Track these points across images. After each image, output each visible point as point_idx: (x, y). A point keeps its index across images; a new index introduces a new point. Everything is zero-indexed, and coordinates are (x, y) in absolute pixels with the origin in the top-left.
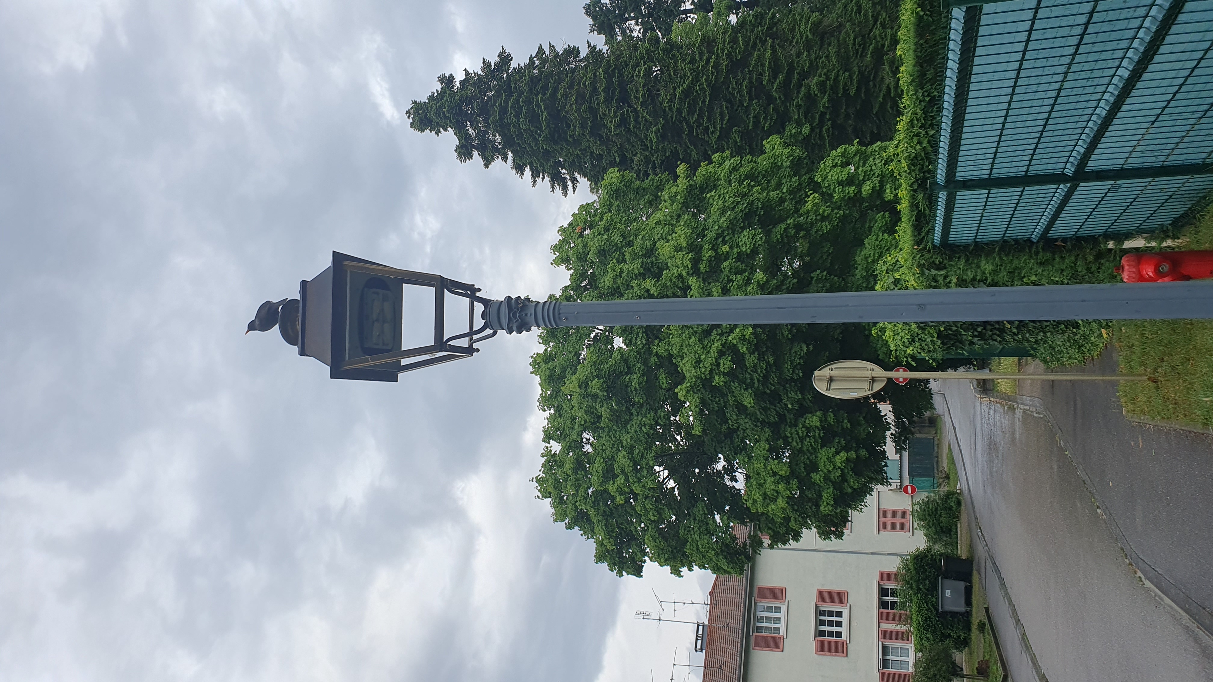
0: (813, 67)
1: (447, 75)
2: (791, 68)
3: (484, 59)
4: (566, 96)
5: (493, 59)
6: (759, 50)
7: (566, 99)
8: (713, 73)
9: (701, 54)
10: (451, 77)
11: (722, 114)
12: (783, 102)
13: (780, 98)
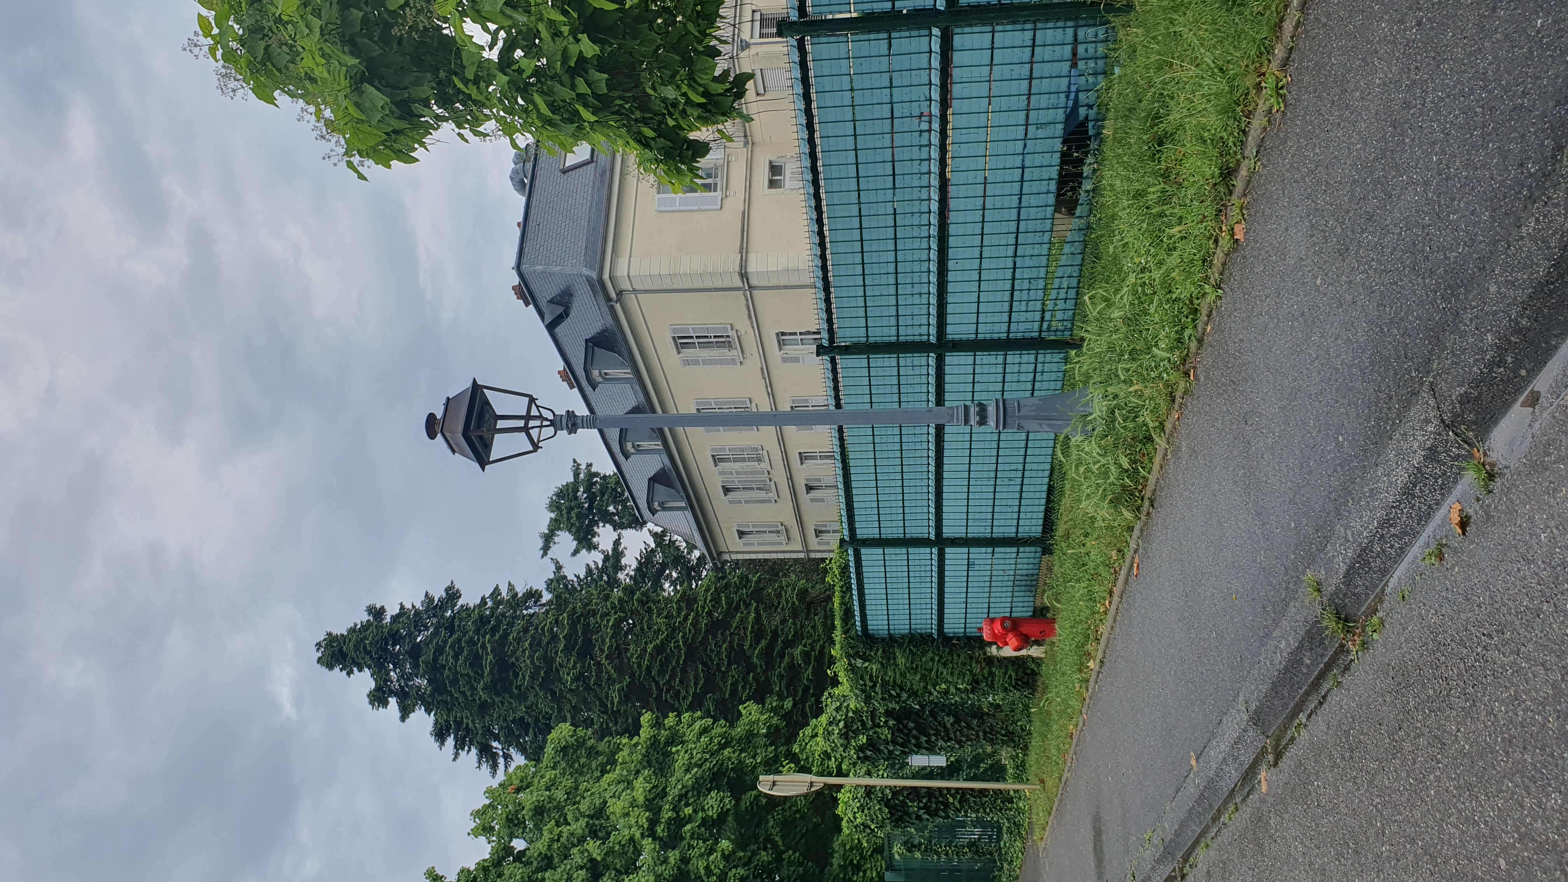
0: (798, 637)
1: (378, 606)
2: (775, 635)
3: (427, 593)
4: (519, 640)
5: (438, 593)
6: (742, 613)
7: (518, 644)
8: (690, 630)
9: (679, 610)
10: (382, 609)
11: (696, 677)
12: (765, 672)
13: (761, 666)
